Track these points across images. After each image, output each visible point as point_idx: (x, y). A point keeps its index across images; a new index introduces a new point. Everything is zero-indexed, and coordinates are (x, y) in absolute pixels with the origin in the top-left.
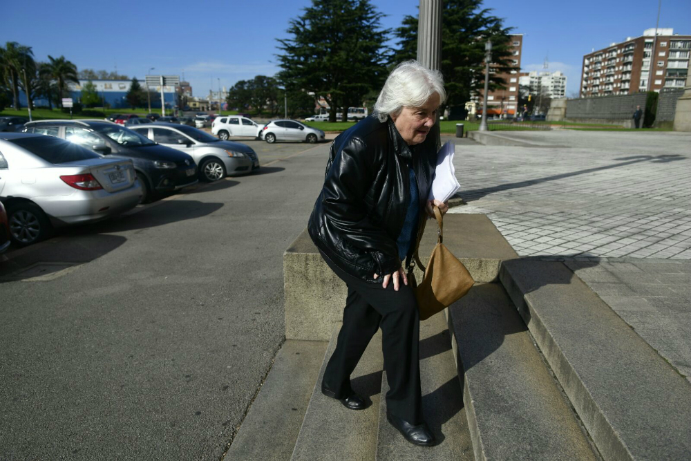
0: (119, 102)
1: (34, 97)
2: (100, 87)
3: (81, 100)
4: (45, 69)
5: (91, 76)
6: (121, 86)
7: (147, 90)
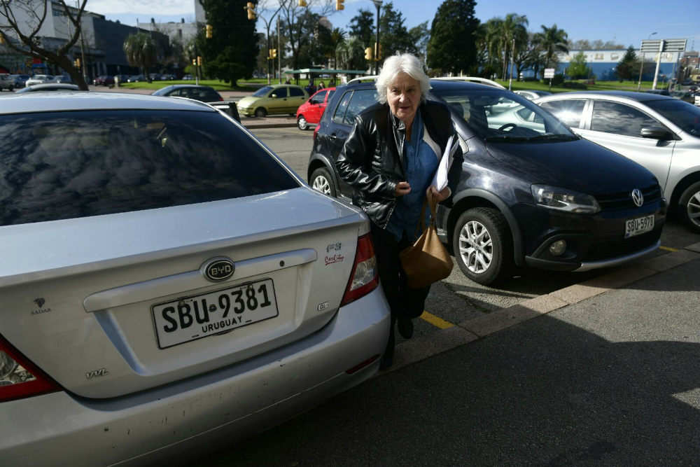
0: (607, 74)
1: (523, 68)
2: (591, 57)
3: (566, 71)
4: (537, 39)
5: (586, 46)
6: (614, 56)
7: (642, 60)
